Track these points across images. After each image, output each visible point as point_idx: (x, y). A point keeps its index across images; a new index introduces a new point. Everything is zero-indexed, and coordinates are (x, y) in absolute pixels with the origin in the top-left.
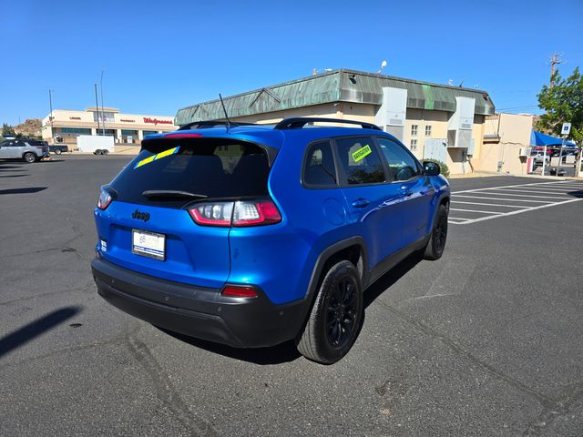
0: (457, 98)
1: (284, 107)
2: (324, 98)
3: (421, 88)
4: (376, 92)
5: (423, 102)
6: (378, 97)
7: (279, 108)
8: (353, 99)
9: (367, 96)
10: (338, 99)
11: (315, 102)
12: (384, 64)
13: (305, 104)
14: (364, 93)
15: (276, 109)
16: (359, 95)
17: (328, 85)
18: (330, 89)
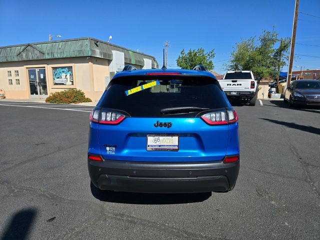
0: (144, 59)
1: (47, 57)
2: (80, 53)
3: (129, 53)
4: (109, 53)
5: (130, 60)
6: (111, 55)
7: (44, 58)
8: (98, 56)
9: (105, 54)
10: (90, 55)
11: (73, 56)
12: (111, 37)
13: (65, 56)
14: (103, 53)
15: (42, 58)
16: (101, 53)
17: (82, 46)
18: (83, 48)
